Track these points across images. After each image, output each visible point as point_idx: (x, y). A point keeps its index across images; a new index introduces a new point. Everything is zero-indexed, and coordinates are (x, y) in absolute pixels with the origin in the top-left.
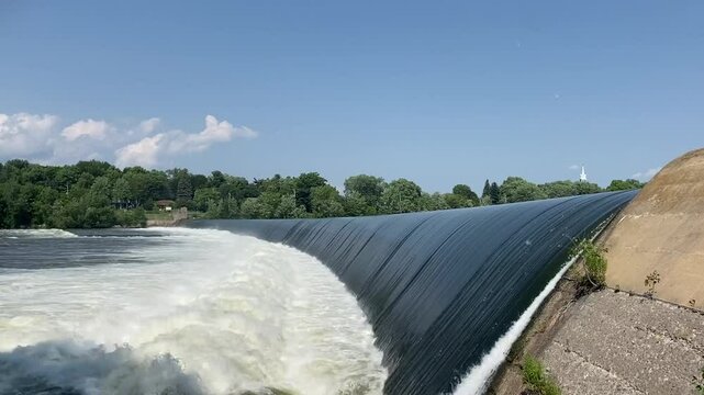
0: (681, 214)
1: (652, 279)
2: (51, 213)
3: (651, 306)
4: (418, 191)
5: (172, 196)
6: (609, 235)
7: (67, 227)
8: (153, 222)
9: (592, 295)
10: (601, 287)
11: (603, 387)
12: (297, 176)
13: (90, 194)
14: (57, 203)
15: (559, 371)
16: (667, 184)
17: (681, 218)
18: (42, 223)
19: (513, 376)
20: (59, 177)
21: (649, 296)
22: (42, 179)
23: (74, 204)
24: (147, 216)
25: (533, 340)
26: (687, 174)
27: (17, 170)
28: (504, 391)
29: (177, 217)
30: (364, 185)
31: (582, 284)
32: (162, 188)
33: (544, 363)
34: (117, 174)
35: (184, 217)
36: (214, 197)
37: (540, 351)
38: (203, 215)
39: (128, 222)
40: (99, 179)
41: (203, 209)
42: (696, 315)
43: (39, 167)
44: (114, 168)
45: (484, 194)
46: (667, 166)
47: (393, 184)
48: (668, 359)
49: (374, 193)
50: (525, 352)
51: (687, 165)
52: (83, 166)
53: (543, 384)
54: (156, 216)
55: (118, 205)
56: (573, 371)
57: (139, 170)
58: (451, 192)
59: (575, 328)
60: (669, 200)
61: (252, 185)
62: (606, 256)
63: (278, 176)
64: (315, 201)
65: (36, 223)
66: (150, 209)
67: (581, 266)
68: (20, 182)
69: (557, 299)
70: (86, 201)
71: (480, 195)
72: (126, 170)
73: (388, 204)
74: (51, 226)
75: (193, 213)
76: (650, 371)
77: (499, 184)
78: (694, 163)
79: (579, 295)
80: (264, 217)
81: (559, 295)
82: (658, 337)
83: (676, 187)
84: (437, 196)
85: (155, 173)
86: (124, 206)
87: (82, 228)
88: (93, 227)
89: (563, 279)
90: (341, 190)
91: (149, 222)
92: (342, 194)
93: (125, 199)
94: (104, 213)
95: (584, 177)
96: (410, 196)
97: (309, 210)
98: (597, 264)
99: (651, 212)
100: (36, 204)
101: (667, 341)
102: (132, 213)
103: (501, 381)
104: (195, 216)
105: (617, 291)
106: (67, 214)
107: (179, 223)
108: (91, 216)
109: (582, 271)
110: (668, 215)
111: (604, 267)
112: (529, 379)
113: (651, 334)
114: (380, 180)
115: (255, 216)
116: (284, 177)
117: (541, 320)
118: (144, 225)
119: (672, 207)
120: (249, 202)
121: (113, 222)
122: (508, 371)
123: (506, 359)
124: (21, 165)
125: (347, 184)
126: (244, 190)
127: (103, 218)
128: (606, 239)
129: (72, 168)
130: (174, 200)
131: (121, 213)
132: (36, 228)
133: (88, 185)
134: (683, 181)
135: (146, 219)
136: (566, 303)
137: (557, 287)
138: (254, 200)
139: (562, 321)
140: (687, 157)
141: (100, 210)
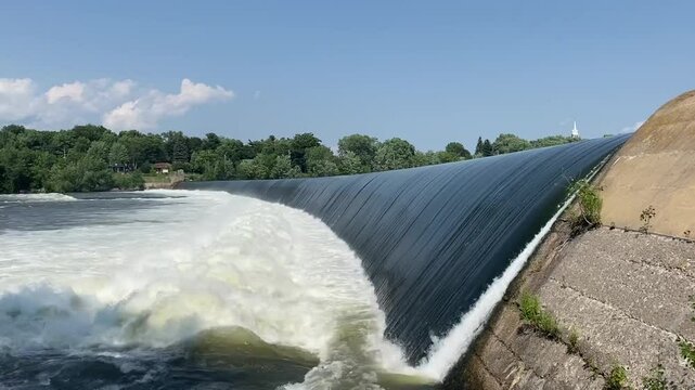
0: (676, 152)
1: (647, 214)
2: (49, 177)
3: (646, 241)
4: (412, 150)
5: (169, 159)
6: (605, 175)
7: (66, 191)
8: (151, 185)
9: (588, 233)
10: (596, 225)
11: (599, 318)
12: (292, 138)
13: (87, 158)
14: (54, 167)
15: (555, 306)
16: (661, 125)
17: (676, 155)
18: (41, 187)
19: (510, 313)
20: (56, 142)
21: (644, 231)
22: (39, 145)
23: (72, 168)
24: (145, 179)
25: (529, 280)
26: (682, 113)
27: (13, 136)
28: (501, 327)
29: (174, 179)
30: (358, 145)
31: (578, 224)
32: (158, 151)
33: (540, 299)
34: (113, 138)
35: (182, 179)
36: (211, 159)
37: (536, 288)
38: (199, 176)
39: (125, 186)
40: (95, 144)
41: (200, 171)
42: (690, 246)
43: (35, 132)
44: (109, 132)
45: (477, 152)
46: (662, 108)
47: (387, 143)
48: (662, 288)
49: (369, 152)
50: (521, 290)
51: (681, 106)
52: (79, 131)
53: (539, 319)
54: (153, 179)
55: (115, 168)
56: (569, 305)
57: (134, 133)
58: (444, 150)
59: (571, 265)
60: (664, 139)
61: (247, 147)
62: (602, 195)
63: (272, 138)
64: (310, 162)
65: (35, 187)
66: (147, 171)
67: (577, 206)
68: (17, 147)
69: (553, 240)
70: (83, 166)
71: (472, 153)
72: (121, 134)
73: (383, 163)
74: (49, 190)
75: (189, 175)
76: (645, 300)
77: (492, 142)
78: (690, 103)
79: (574, 234)
80: (259, 178)
81: (555, 236)
82: (652, 268)
83: (671, 127)
84: (430, 155)
85: (151, 136)
86: (121, 169)
87: (80, 191)
88: (92, 190)
89: (559, 220)
90: (335, 151)
91: (147, 185)
92: (336, 154)
93: (122, 162)
94: (102, 176)
95: (575, 133)
96: (404, 154)
97: (304, 170)
98: (592, 203)
99: (645, 152)
100: (34, 168)
101: (662, 271)
102: (129, 176)
103: (498, 318)
104: (192, 178)
105: (612, 228)
106: (65, 178)
107: (177, 186)
108: (90, 180)
109: (578, 210)
110: (662, 154)
111: (599, 206)
112: (525, 314)
113: (646, 266)
114: (373, 140)
115: (251, 177)
116: (278, 138)
117: (538, 259)
118: (142, 188)
119: (666, 147)
120: (246, 164)
121: (110, 185)
122: (505, 309)
123: (503, 298)
124: (17, 130)
125: (341, 145)
126: (240, 152)
127: (102, 181)
128: (601, 180)
129: (68, 133)
130: (170, 162)
131: (119, 176)
132: (35, 192)
133: (83, 149)
134: (679, 120)
135: (144, 182)
136: (562, 243)
137: (553, 229)
138: (250, 161)
139: (559, 259)
140: (681, 98)
141: (98, 174)
